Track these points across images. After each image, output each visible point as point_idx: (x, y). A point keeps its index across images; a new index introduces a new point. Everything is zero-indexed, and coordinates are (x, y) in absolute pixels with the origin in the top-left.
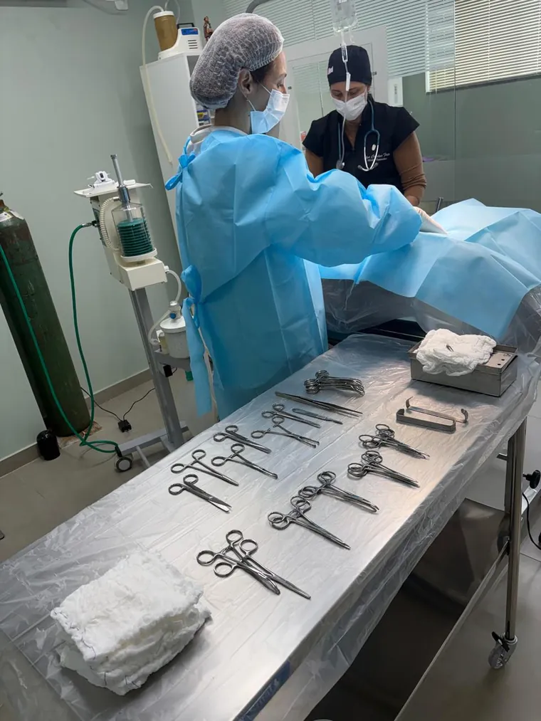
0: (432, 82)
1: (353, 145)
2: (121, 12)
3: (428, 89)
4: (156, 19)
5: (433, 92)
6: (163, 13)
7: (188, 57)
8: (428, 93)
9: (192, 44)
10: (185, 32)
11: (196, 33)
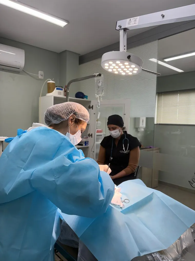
0: (157, 121)
1: (116, 145)
2: (41, 79)
3: (155, 123)
4: (48, 83)
5: (157, 124)
6: (51, 82)
7: (54, 97)
8: (155, 124)
9: (59, 93)
10: (57, 89)
11: (62, 90)
